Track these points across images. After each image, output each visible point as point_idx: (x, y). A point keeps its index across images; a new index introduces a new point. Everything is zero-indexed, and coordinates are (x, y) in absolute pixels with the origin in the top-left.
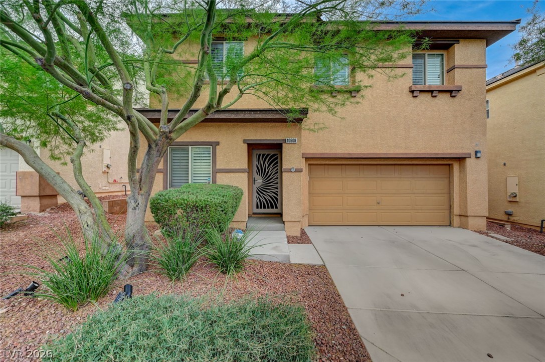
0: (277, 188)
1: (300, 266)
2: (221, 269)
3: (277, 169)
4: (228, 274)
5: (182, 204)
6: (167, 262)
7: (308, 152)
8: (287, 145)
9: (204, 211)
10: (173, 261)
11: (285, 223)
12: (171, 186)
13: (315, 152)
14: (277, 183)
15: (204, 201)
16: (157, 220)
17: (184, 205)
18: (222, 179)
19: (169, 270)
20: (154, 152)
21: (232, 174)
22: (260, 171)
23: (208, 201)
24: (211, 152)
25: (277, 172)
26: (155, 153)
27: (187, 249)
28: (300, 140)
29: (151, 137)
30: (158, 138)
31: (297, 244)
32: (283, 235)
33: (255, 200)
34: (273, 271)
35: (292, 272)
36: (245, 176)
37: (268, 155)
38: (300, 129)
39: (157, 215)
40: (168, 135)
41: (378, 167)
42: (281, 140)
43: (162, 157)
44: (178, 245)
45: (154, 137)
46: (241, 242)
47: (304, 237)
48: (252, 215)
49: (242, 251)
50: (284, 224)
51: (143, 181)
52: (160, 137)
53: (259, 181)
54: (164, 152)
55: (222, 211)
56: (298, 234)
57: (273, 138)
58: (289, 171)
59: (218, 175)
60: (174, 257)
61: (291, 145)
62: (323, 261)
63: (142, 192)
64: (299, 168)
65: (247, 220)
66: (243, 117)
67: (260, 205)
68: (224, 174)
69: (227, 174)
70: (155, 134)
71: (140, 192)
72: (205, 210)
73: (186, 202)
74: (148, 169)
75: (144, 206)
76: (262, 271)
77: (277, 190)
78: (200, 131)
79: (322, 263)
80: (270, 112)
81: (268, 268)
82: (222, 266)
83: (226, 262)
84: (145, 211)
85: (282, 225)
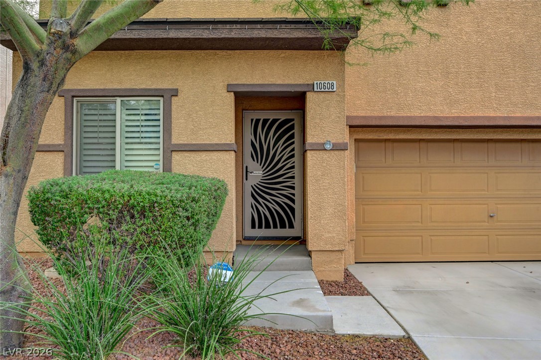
0: (293, 188)
1: (357, 339)
2: (188, 346)
3: (293, 150)
4: (206, 357)
5: (98, 202)
6: (63, 329)
7: (355, 114)
8: (315, 95)
9: (148, 218)
10: (77, 327)
11: (313, 255)
12: (80, 172)
13: (369, 114)
14: (293, 177)
15: (149, 194)
16: (45, 239)
17: (104, 203)
18: (183, 164)
19: (68, 347)
20: (36, 80)
21: (204, 156)
22: (258, 153)
23: (156, 196)
24: (161, 111)
25: (293, 156)
26: (39, 83)
27: (108, 300)
28: (342, 86)
29: (30, 46)
30: (45, 47)
31: (340, 297)
32: (311, 279)
33: (248, 211)
34: (301, 350)
35: (343, 352)
36: (230, 158)
37: (275, 121)
38: (343, 63)
39: (45, 229)
40: (69, 41)
41: (491, 145)
42: (304, 85)
43: (54, 93)
44: (90, 292)
45: (37, 46)
46: (230, 286)
47: (352, 283)
48: (244, 241)
49: (234, 307)
50: (310, 256)
51: (10, 145)
52: (49, 45)
53: (257, 173)
54: (58, 81)
55: (188, 218)
56: (340, 278)
57: (287, 82)
58: (321, 148)
59: (176, 157)
60: (80, 317)
61: (323, 95)
62: (405, 330)
63: (8, 169)
64: (341, 141)
65: (234, 249)
66: (227, 36)
67: (259, 222)
68: (186, 154)
69: (193, 155)
70: (40, 40)
71: (4, 168)
72: (150, 214)
73: (107, 196)
74: (23, 119)
75: (11, 201)
76: (278, 351)
77: (292, 191)
78: (138, 67)
79: (404, 334)
80: (283, 26)
81: (289, 346)
82: (191, 340)
83: (197, 330)
84: (15, 214)
85: (307, 259)
